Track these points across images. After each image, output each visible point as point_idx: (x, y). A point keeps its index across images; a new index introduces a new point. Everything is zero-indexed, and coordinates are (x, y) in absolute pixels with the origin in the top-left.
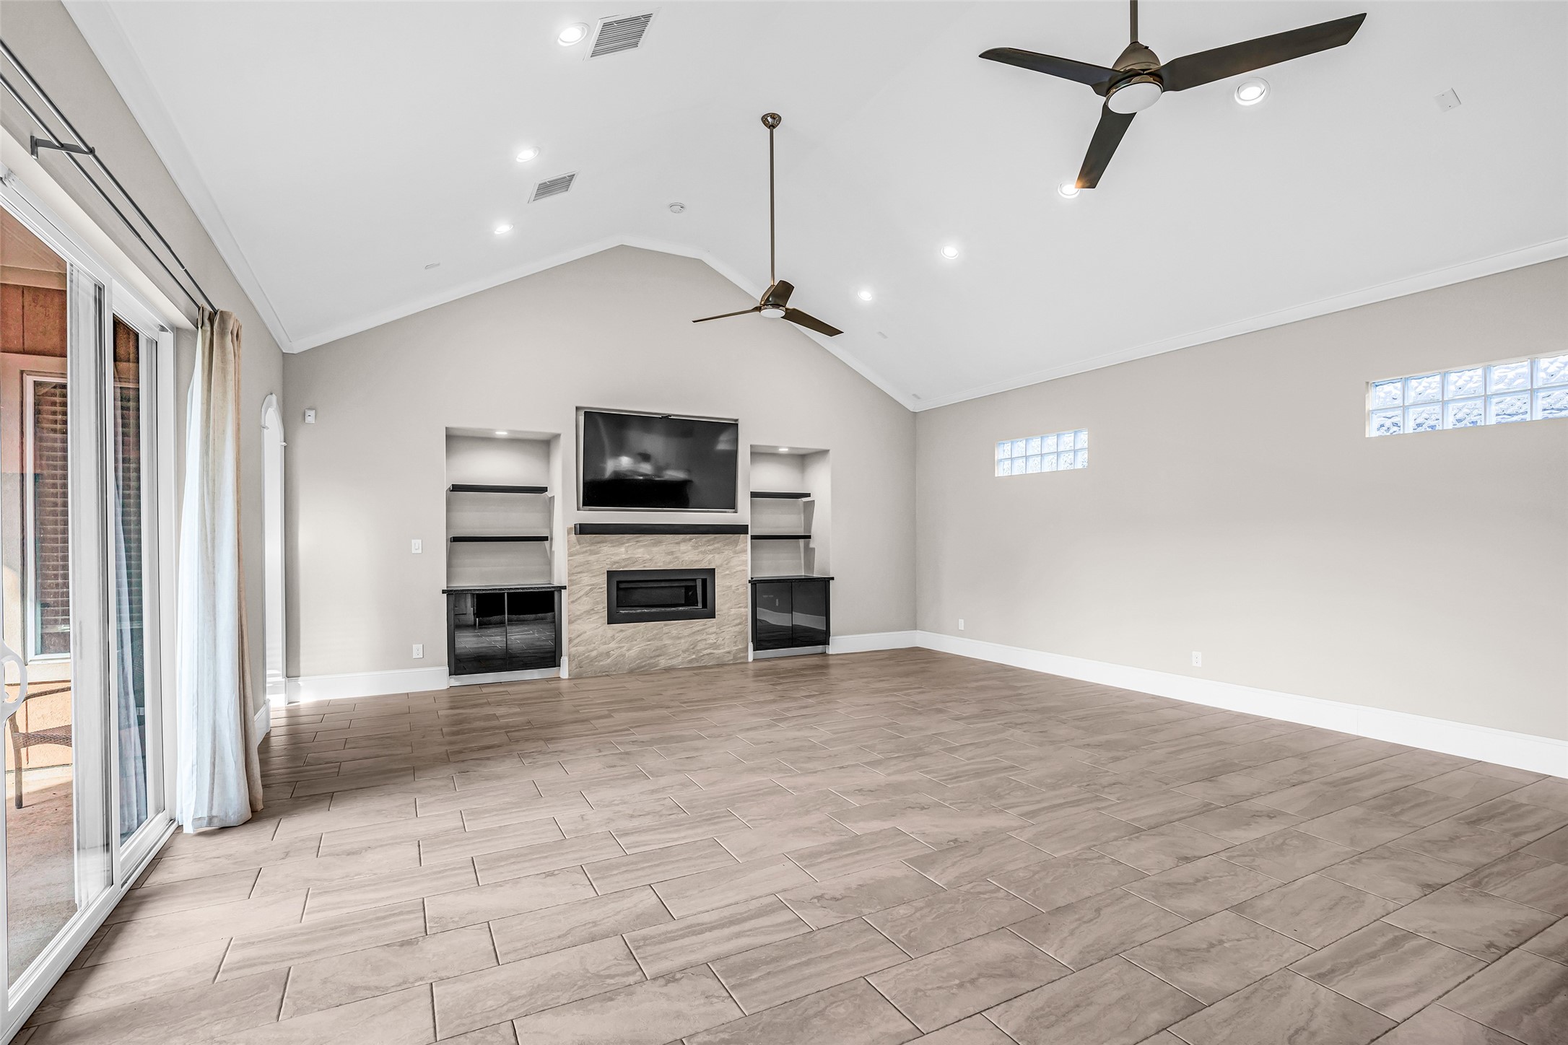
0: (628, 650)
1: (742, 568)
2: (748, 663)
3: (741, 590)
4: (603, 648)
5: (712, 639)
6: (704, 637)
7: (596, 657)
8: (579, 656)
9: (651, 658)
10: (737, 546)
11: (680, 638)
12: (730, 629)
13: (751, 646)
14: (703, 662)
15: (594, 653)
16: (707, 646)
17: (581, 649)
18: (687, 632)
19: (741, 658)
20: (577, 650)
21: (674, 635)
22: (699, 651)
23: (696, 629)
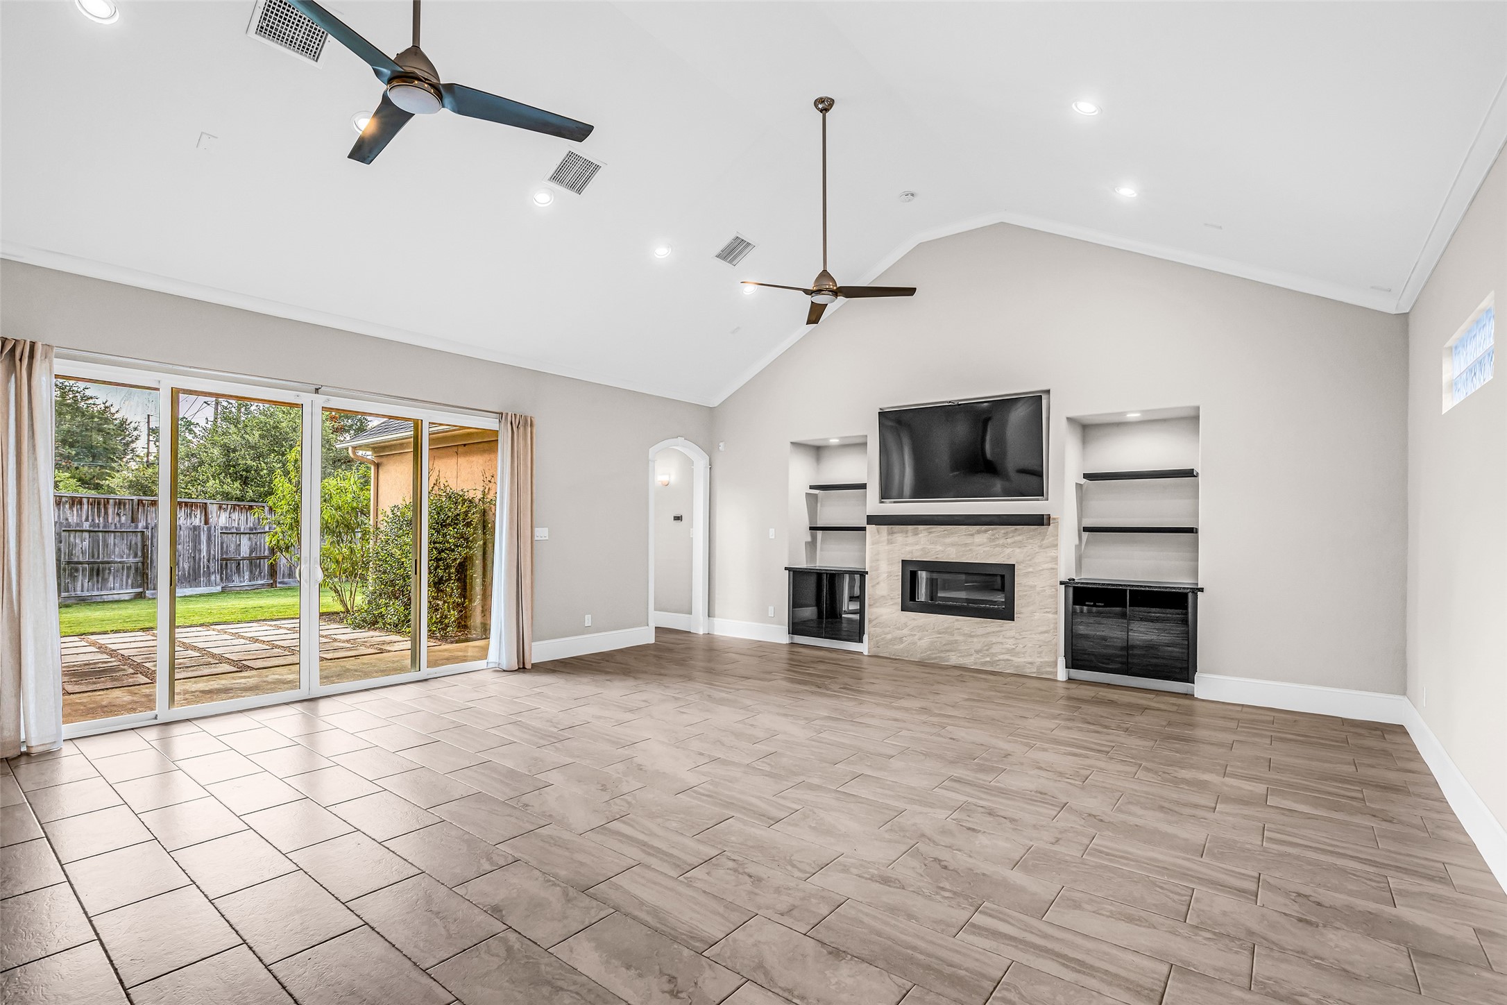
0: (920, 639)
1: (1050, 566)
2: (1056, 681)
3: (1049, 592)
4: (898, 633)
5: (1010, 644)
6: (1000, 640)
7: (891, 640)
8: (876, 637)
9: (942, 651)
10: (1043, 540)
11: (971, 636)
12: (1034, 636)
13: (1061, 661)
14: (998, 667)
15: (889, 637)
16: (1004, 651)
17: (878, 630)
18: (980, 631)
19: (1047, 673)
20: (875, 631)
21: (966, 632)
22: (994, 655)
23: (989, 629)
